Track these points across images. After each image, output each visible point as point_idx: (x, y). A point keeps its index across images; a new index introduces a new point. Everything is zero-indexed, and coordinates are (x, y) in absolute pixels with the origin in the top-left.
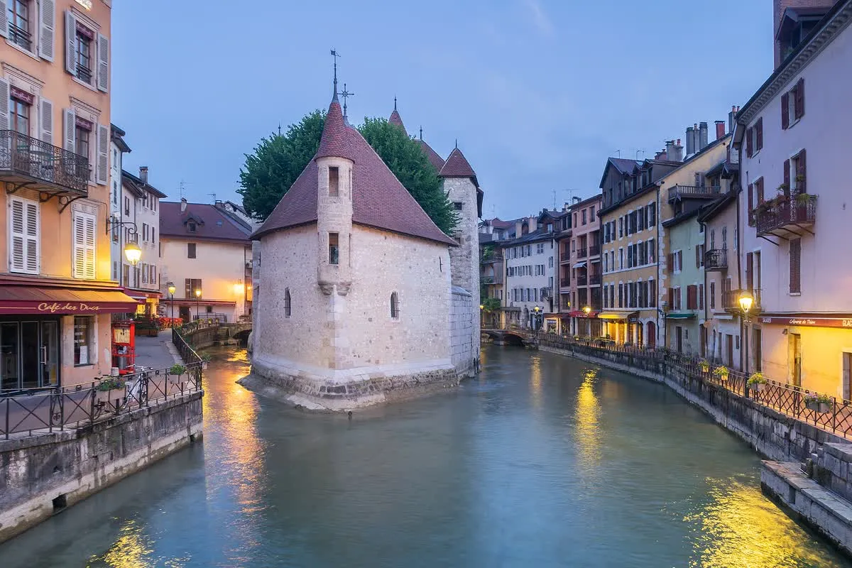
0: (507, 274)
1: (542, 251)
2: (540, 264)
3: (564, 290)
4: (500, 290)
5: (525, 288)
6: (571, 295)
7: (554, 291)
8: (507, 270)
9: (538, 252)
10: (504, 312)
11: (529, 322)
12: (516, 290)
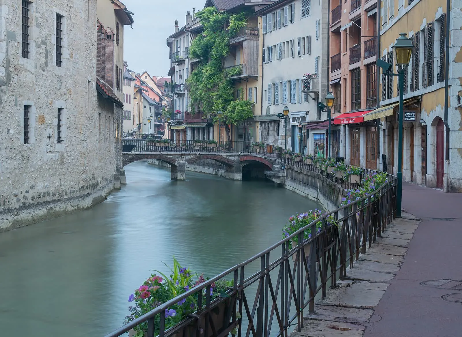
0: (264, 60)
1: (308, 13)
2: (305, 36)
3: (334, 76)
4: (253, 87)
5: (285, 80)
6: (342, 83)
7: (320, 81)
8: (264, 51)
9: (303, 15)
10: (258, 125)
11: (289, 139)
12: (274, 84)
